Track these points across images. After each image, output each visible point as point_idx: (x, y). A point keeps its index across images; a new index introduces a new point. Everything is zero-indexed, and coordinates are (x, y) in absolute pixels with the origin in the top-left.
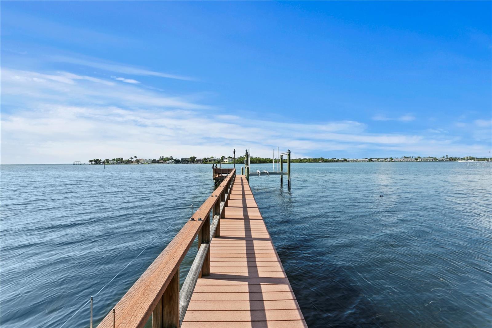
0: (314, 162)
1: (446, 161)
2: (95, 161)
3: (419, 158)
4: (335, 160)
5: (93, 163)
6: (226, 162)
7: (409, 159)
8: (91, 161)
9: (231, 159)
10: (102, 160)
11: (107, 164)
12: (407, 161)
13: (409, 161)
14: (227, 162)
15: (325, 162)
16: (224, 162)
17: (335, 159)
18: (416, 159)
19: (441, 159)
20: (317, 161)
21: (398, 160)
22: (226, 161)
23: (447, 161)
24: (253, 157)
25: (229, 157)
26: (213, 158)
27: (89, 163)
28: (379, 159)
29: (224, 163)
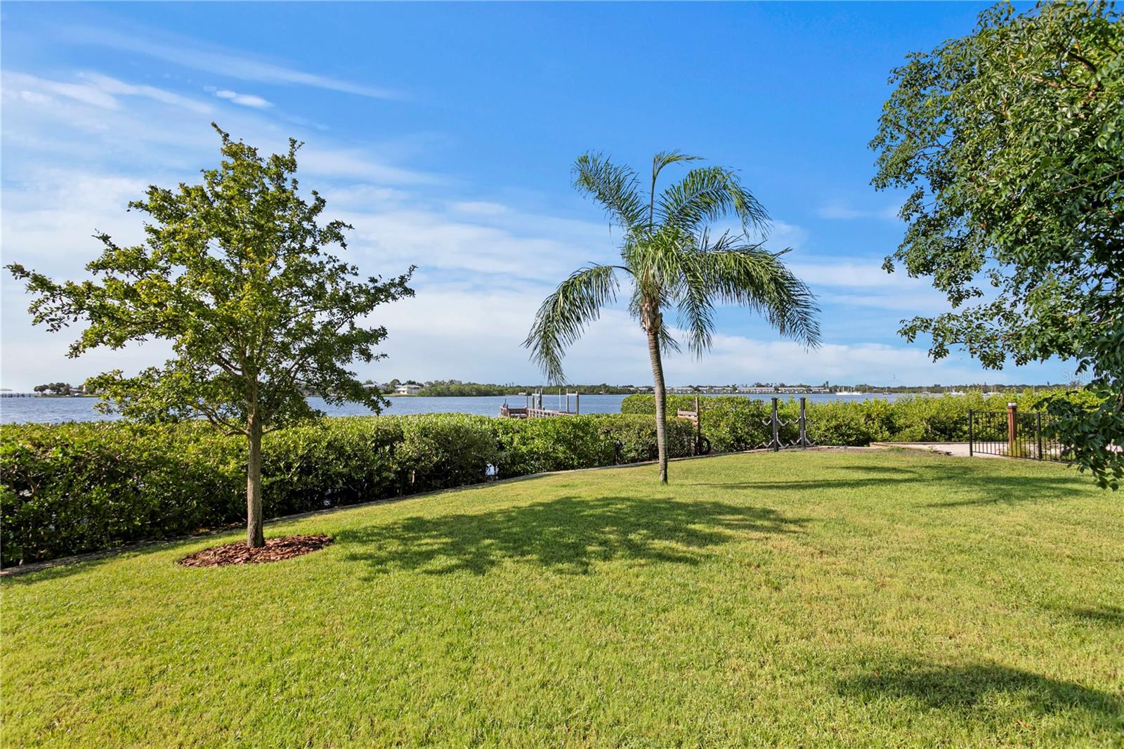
0: (589, 394)
1: (824, 393)
2: (53, 388)
3: (783, 386)
4: (631, 389)
5: (48, 391)
6: (402, 393)
7: (764, 389)
8: (42, 389)
9: (413, 386)
10: (71, 385)
11: (89, 395)
12: (760, 393)
13: (765, 393)
14: (406, 393)
15: (612, 393)
16: (399, 392)
17: (632, 386)
18: (776, 389)
19: (817, 390)
20: (595, 391)
21: (746, 390)
22: (403, 390)
23: (827, 393)
24: (463, 383)
25: (410, 383)
26: (372, 383)
27: (33, 392)
28: (712, 387)
29: (397, 394)
